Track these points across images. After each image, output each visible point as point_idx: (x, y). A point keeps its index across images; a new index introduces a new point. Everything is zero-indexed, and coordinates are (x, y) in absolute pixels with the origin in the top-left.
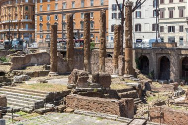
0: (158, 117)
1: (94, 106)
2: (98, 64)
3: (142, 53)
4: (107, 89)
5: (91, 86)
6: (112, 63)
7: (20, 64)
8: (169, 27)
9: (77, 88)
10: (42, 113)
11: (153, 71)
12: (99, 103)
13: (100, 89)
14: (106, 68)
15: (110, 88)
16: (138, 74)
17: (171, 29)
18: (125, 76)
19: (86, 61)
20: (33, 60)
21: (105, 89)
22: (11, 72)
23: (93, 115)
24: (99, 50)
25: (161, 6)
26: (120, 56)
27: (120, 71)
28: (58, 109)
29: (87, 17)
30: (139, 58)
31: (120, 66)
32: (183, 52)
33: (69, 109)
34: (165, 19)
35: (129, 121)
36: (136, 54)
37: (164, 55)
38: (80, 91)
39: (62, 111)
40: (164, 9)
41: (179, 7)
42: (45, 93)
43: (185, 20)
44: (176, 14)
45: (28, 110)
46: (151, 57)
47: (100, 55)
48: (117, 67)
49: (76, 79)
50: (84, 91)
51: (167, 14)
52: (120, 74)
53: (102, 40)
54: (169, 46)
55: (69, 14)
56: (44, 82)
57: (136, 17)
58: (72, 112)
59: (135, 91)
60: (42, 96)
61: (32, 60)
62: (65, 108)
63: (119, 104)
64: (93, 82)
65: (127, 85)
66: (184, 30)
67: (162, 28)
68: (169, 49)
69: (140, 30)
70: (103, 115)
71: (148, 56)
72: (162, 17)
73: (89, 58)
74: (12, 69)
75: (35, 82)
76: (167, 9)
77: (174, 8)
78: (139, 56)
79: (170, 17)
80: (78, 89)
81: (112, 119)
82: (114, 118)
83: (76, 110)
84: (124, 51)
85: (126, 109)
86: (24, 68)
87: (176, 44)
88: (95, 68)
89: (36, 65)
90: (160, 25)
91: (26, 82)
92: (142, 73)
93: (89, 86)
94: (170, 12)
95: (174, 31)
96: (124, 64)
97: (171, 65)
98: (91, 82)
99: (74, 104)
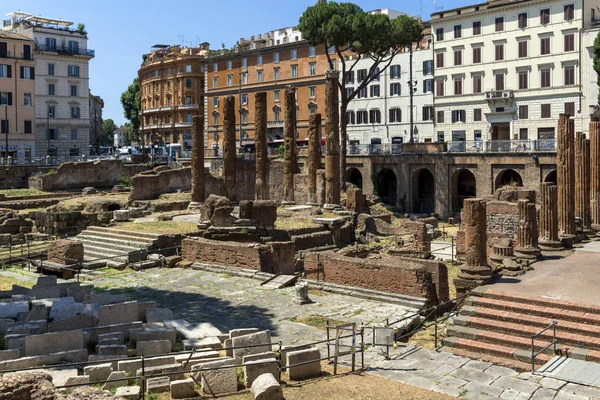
0: (315, 271)
1: (223, 255)
2: (281, 186)
3: (383, 165)
4: (267, 228)
5: (238, 224)
6: (306, 183)
7: (148, 190)
8: (453, 112)
9: (211, 227)
10: (138, 269)
11: (405, 197)
12: (231, 250)
13: (254, 228)
14: (296, 193)
15: (273, 226)
16: (372, 204)
17: (459, 116)
18: (325, 206)
19: (258, 181)
20: (174, 181)
21: (265, 229)
22: (130, 204)
23: (219, 270)
24: (283, 160)
25: (439, 72)
26: (319, 171)
27: (319, 199)
28: (165, 262)
29: (260, 101)
30: (380, 174)
31: (319, 189)
32: (458, 160)
33: (185, 262)
34: (446, 97)
35: (268, 278)
36: (374, 166)
37: (424, 167)
38: (216, 232)
39: (173, 265)
40: (445, 77)
41: (472, 74)
42: (153, 237)
43: (484, 98)
44: (468, 85)
45: (118, 264)
46: (400, 171)
47: (285, 169)
48: (313, 190)
49: (212, 212)
50: (223, 231)
51: (449, 87)
52: (319, 202)
53: (288, 141)
54: (432, 149)
55: (226, 96)
56: (165, 219)
57: (391, 94)
58: (188, 266)
59: (327, 232)
60: (147, 241)
61: (171, 181)
62: (180, 260)
63: (260, 250)
64: (241, 216)
65: (314, 222)
66: (484, 117)
67: (441, 114)
68: (433, 155)
69: (399, 120)
70: (234, 269)
71: (395, 171)
72: (441, 93)
73: (265, 176)
74: (132, 199)
75: (152, 220)
76: (450, 78)
77: (463, 75)
78: (379, 170)
79: (456, 93)
80: (212, 229)
81: (247, 277)
82: (250, 275)
83: (197, 263)
84: (323, 161)
85: (275, 259)
86: (156, 197)
87: (445, 145)
88: (276, 194)
89: (179, 191)
90: (437, 109)
91: (137, 220)
92: (383, 201)
93: (233, 224)
94: (456, 83)
95: (463, 119)
96: (324, 185)
97: (437, 185)
98: (237, 216)
99: (194, 253)
